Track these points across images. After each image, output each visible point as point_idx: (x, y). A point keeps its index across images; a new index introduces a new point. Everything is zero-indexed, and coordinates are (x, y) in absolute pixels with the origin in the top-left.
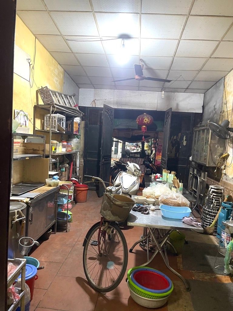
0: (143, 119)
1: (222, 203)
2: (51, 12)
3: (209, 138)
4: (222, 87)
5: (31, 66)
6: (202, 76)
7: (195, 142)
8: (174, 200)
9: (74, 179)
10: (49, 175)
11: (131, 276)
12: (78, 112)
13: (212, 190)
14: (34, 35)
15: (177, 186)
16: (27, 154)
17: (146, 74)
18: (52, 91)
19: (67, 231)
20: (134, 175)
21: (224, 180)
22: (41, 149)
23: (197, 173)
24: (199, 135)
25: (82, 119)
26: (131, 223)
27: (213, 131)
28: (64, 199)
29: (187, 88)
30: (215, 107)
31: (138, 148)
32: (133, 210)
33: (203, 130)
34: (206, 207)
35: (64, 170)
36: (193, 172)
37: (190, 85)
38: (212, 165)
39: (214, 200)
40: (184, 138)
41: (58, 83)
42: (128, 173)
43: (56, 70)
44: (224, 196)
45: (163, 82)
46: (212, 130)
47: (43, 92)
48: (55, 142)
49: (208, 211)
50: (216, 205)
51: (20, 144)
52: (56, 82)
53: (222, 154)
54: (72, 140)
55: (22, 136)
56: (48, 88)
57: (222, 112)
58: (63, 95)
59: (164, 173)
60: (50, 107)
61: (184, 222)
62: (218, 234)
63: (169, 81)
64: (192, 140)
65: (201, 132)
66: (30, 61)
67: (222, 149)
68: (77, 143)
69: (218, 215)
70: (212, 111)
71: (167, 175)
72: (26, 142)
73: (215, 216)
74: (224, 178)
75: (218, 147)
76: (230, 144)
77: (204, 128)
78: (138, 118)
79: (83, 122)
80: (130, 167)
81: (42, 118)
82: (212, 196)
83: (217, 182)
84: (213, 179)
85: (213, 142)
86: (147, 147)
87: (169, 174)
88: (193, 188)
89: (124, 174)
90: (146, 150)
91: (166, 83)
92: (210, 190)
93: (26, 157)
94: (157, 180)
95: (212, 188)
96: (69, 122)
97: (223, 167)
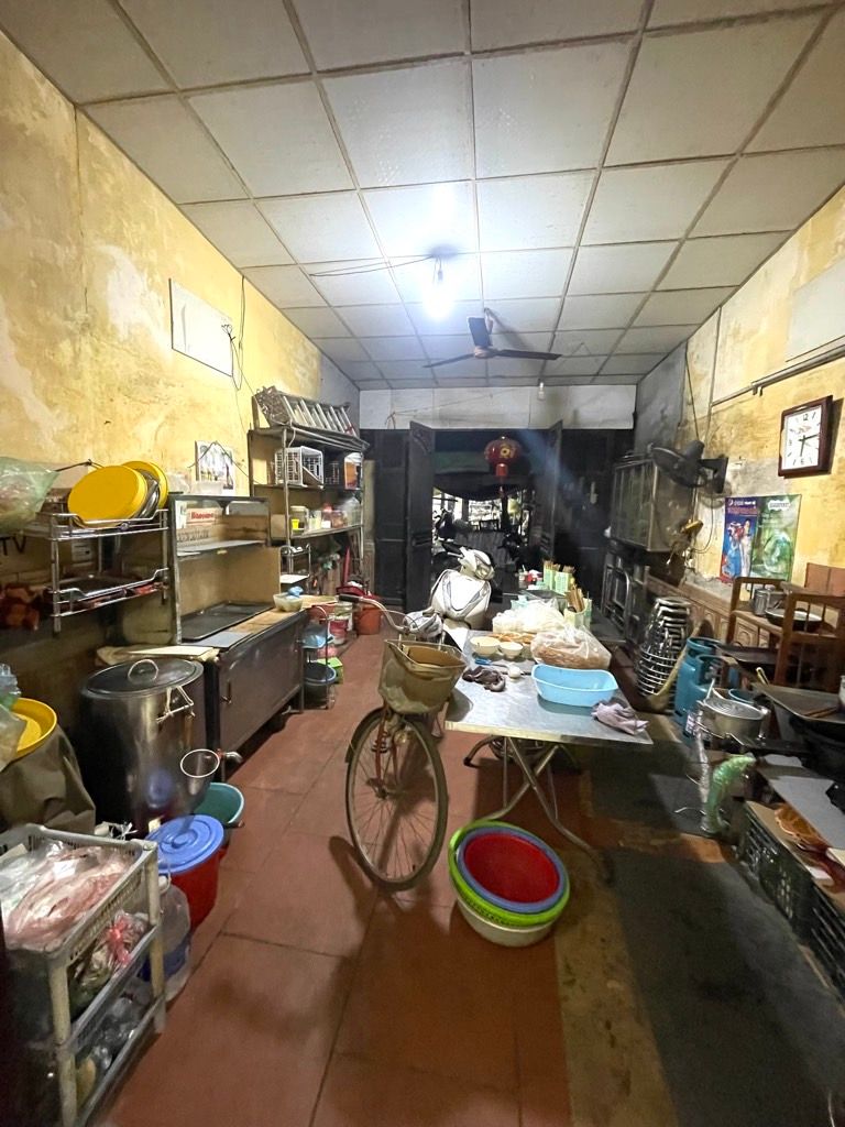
0: (498, 451)
1: (688, 640)
2: (261, 203)
3: (652, 487)
4: (680, 367)
5: (236, 341)
6: (632, 341)
7: (618, 495)
8: (569, 651)
9: (354, 584)
10: (282, 584)
11: (458, 851)
12: (357, 441)
13: (663, 608)
14: (238, 270)
15: (576, 606)
16: (232, 539)
17: (498, 343)
18: (289, 398)
19: (327, 708)
20: (477, 577)
21: (690, 583)
22: (262, 527)
23: (624, 565)
24: (627, 479)
25: (366, 456)
26: (455, 724)
27: (665, 469)
28: (318, 637)
29: (597, 374)
30: (666, 413)
31: (494, 511)
32: (465, 679)
33: (638, 468)
34: (646, 648)
35: (330, 566)
36: (615, 563)
37: (604, 364)
38: (660, 548)
39: (667, 633)
40: (593, 488)
41: (306, 380)
42: (463, 573)
43: (301, 350)
44: (691, 623)
45: (542, 361)
46: (658, 465)
47: (266, 400)
48: (301, 508)
49: (653, 659)
50: (673, 644)
51: (213, 519)
52: (299, 376)
53: (685, 523)
54: (343, 503)
55: (219, 502)
56: (278, 388)
57: (683, 423)
58: (318, 406)
59: (547, 570)
60: (282, 433)
61: (596, 718)
62: (677, 712)
63: (555, 357)
64: (610, 491)
65: (633, 473)
66: (229, 330)
67: (685, 510)
68: (356, 508)
69: (677, 667)
70: (657, 424)
71: (554, 575)
72: (228, 513)
73: (669, 670)
74: (688, 580)
75: (675, 505)
76: (703, 498)
77: (638, 462)
78: (487, 448)
79: (370, 463)
80: (466, 561)
81: (269, 457)
82: (662, 623)
83: (672, 587)
84: (662, 579)
85: (662, 493)
86: (514, 507)
87: (558, 573)
88: (615, 600)
89: (453, 574)
90: (512, 515)
91: (549, 362)
92: (658, 609)
93: (219, 549)
94: (531, 587)
95: (661, 605)
96: (335, 464)
97: (688, 553)
